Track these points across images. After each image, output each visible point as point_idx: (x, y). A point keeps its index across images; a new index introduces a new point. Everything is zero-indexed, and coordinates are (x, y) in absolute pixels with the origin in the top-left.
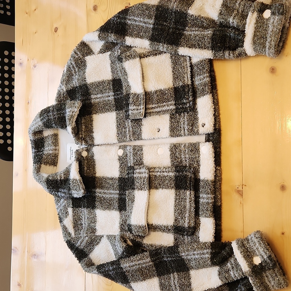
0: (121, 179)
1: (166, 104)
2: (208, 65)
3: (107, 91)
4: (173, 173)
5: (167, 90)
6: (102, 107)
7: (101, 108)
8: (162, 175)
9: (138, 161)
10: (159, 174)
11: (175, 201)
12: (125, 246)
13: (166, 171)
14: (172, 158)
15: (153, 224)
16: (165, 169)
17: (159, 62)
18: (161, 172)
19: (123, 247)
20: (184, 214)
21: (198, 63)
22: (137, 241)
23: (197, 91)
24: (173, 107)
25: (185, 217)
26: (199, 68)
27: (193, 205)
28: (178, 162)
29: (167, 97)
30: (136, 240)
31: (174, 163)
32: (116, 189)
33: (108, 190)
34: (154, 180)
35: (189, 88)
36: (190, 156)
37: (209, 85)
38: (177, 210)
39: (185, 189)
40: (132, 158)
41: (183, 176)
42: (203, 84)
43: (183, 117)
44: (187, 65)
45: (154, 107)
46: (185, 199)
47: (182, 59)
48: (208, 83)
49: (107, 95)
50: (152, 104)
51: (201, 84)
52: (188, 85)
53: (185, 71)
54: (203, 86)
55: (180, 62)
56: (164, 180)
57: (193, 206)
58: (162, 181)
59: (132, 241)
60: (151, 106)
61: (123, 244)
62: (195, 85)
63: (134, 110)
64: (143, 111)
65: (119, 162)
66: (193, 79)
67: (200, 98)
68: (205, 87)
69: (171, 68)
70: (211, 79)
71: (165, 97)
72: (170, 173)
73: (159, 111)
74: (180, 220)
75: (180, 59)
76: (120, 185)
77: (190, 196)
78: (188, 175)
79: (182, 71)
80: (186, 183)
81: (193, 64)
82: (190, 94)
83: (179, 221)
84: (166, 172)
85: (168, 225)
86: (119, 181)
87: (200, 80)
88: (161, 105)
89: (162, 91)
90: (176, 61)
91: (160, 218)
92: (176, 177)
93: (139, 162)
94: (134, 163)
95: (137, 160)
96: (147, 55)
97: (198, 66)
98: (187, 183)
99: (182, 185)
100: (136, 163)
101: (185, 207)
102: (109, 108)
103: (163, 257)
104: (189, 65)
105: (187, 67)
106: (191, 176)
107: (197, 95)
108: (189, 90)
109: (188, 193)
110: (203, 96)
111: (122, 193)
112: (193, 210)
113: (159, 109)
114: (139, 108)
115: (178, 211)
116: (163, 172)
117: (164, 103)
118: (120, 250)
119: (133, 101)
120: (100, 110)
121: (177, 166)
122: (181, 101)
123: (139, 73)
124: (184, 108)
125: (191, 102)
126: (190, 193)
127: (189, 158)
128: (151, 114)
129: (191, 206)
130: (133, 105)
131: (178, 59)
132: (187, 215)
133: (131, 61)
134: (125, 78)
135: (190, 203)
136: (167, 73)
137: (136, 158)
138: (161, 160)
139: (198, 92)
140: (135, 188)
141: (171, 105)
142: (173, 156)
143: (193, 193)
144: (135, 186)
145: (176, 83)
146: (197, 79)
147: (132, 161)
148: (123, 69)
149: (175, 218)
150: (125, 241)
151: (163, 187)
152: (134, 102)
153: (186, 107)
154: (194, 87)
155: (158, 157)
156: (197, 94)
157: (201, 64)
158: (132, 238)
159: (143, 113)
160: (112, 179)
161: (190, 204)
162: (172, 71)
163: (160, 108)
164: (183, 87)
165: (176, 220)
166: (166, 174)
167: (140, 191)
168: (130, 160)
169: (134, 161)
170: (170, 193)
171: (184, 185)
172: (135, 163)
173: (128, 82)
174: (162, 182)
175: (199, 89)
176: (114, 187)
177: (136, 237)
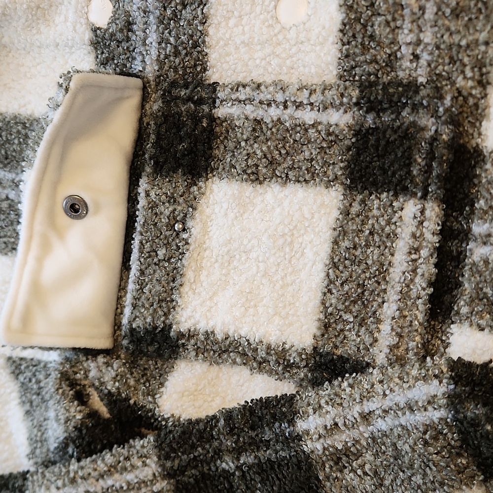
4: (346, 112)
8: (291, 117)
9: (184, 52)
10: (274, 112)
11: (336, 242)
12: (79, 417)
13: (311, 104)
14: (349, 43)
15: (213, 332)
16: (306, 93)
18: (286, 107)
19: (67, 420)
20: (375, 304)
22: (132, 402)
25: (379, 321)
27: (427, 268)
28: (374, 61)
30: (127, 399)
31: (353, 68)
36: (445, 37)
38: (342, 284)
39: (401, 189)
40: (153, 38)
41: (395, 132)
46: (388, 236)
56: (295, 141)
57: (426, 275)
58: (284, 147)
59: (111, 399)
61: (72, 410)
65: (93, 55)
72: (331, 110)
74: (350, 330)
77: (417, 227)
78: (423, 129)
80: (408, 162)
83: (342, 330)
84: (312, 109)
85: (287, 347)
91: (251, 311)
92: (360, 133)
93: (186, 55)
94: (162, 56)
95: (176, 47)
98: (410, 165)
99: (385, 172)
100: (172, 58)
101: (382, 272)
103: (218, 454)
106: (436, 131)
109: (411, 208)
112: (421, 287)
115: (346, 288)
116: (297, 107)
118: (56, 433)
121: (372, 85)
126: (422, 212)
127: (438, 48)
129: (414, 271)
132: (390, 309)
135: (414, 256)
137: (172, 40)
138: (294, 50)
142: (354, 36)
143: (433, 210)
147: (154, 52)
149: (322, 316)
150: (81, 397)
151: (287, 177)
155: (280, 37)
158: (111, 387)
161: (414, 261)
165: (327, 326)
166: (308, 116)
168: (144, 44)
169: (165, 49)
170: (319, 201)
171: (394, 174)
172: (167, 57)
174: (283, 152)
177: (129, 387)
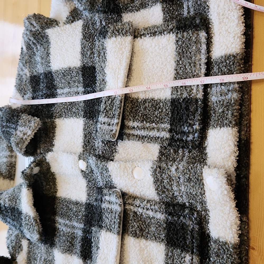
0: (89, 206)
1: (155, 126)
2: (240, 65)
3: (76, 84)
5: (162, 102)
6: (69, 108)
7: (67, 109)
17: (157, 48)
21: (221, 60)
23: (211, 114)
24: (167, 135)
26: (222, 70)
29: (159, 115)
32: (80, 221)
33: (70, 221)
34: (131, 220)
35: (197, 105)
37: (235, 109)
42: (225, 103)
43: (180, 158)
44: (200, 60)
45: (136, 127)
47: (194, 48)
48: (234, 103)
49: (75, 90)
50: (134, 122)
51: (222, 103)
52: (197, 100)
53: (197, 71)
54: (225, 107)
55: (190, 53)
60: (131, 124)
62: (209, 101)
63: (104, 123)
64: (116, 129)
66: (209, 89)
67: (214, 129)
68: (228, 110)
69: (174, 62)
70: (241, 97)
71: (156, 113)
72: (158, 213)
73: (143, 136)
75: (189, 46)
76: (86, 216)
79: (191, 71)
81: (212, 60)
82: (198, 117)
86: (86, 208)
87: (221, 95)
88: (148, 125)
89: (155, 101)
90: (182, 50)
96: (142, 33)
97: (221, 66)
102: (76, 111)
104: (204, 60)
105: (200, 65)
107: (211, 122)
108: (197, 110)
110: (221, 127)
111: (88, 229)
113: (143, 133)
114: (112, 123)
117: (154, 124)
119: (105, 109)
120: (65, 113)
122: (181, 127)
123: (124, 61)
124: (183, 141)
125: (196, 133)
128: (130, 138)
130: (104, 115)
131: (187, 46)
133: (119, 38)
134: (102, 67)
136: (166, 70)
139: (214, 117)
140: (103, 227)
141: (164, 130)
144: (104, 223)
145: (177, 92)
146: (215, 92)
148: (103, 49)
152: (107, 111)
153: (186, 140)
154: (208, 105)
156: (210, 120)
157: (227, 63)
159: (116, 132)
160: (77, 204)
162: (174, 68)
163: (144, 131)
164: (187, 102)
167: (108, 233)
173: (105, 73)
175: (215, 111)
176: (78, 217)
